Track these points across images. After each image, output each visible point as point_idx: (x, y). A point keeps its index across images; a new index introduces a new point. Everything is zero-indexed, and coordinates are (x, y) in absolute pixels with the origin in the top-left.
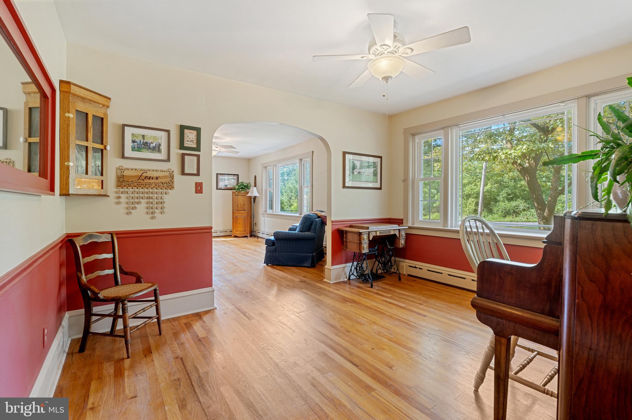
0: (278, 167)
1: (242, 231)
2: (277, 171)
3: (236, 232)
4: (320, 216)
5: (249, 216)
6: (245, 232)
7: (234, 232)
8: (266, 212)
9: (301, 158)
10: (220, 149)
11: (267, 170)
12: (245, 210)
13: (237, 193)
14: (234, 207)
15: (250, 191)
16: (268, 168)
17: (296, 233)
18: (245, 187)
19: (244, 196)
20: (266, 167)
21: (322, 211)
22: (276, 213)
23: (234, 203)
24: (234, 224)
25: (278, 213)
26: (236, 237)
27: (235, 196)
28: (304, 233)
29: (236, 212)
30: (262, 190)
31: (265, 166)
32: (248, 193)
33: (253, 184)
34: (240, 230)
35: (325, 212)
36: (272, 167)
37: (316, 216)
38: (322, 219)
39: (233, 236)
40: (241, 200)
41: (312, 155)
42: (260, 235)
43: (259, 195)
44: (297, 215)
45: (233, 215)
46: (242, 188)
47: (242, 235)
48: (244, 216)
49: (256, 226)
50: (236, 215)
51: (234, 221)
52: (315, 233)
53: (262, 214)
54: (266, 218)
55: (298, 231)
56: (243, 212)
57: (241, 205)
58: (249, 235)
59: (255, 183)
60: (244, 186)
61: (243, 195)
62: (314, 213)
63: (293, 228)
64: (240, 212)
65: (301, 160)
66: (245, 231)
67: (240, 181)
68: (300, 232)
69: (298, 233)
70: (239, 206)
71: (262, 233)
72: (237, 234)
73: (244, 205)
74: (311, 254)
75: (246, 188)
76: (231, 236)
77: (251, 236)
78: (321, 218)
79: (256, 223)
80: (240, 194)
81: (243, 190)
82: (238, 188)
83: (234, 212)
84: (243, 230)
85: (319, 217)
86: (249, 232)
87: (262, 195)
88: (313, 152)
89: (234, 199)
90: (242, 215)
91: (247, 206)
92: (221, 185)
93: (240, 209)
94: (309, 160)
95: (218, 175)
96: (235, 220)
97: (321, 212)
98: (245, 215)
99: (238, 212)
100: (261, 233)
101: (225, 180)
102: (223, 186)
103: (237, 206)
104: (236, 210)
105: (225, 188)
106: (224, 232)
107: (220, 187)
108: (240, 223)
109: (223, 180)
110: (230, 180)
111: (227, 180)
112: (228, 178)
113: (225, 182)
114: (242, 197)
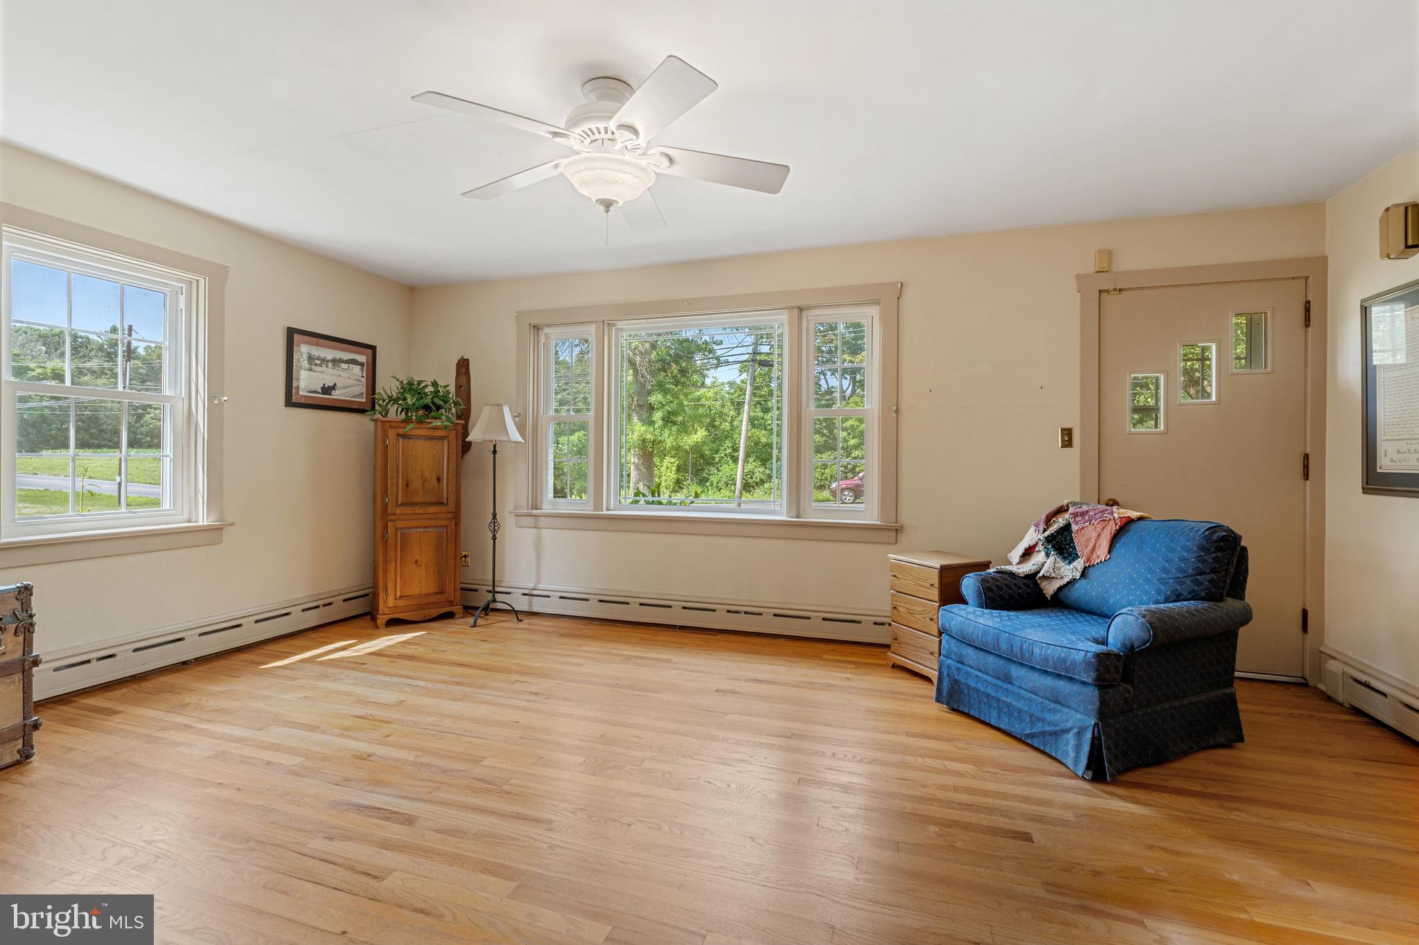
1: (427, 595)
2: (613, 347)
7: (390, 602)
8: (539, 507)
12: (440, 503)
19: (440, 442)
20: (537, 328)
22: (610, 510)
23: (391, 472)
24: (392, 567)
25: (617, 508)
29: (398, 511)
31: (534, 322)
43: (521, 440)
47: (426, 613)
49: (467, 565)
50: (401, 524)
56: (432, 509)
58: (457, 609)
61: (432, 438)
66: (442, 593)
70: (416, 484)
73: (438, 480)
79: (468, 553)
83: (390, 511)
90: (430, 523)
92: (307, 381)
93: (419, 498)
95: (297, 337)
99: (409, 510)
100: (516, 596)
101: (320, 365)
102: (316, 392)
103: (407, 485)
104: (402, 504)
105: (324, 403)
106: (318, 607)
107: (301, 393)
108: (418, 557)
109: (316, 365)
110: (344, 366)
111: (330, 365)
112: (338, 357)
113: (320, 375)
114: (427, 443)
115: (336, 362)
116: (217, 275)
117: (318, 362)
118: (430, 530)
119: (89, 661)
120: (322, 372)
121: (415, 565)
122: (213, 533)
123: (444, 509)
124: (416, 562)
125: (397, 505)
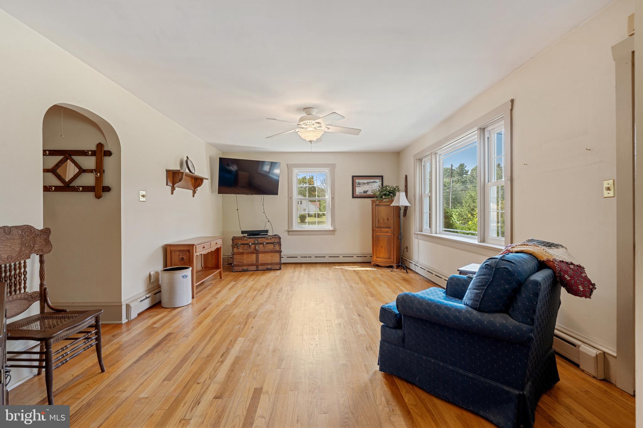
0: (440, 155)
1: (385, 258)
2: (438, 163)
3: (378, 259)
4: (549, 261)
5: (395, 236)
6: (390, 260)
7: (375, 258)
8: (422, 231)
9: (482, 125)
10: (328, 128)
11: (423, 164)
12: (389, 228)
13: (378, 201)
14: (374, 223)
15: (396, 198)
16: (423, 160)
17: (458, 310)
18: (390, 193)
19: (388, 207)
20: (420, 160)
21: (550, 245)
22: (436, 233)
23: (374, 217)
24: (375, 247)
25: (440, 233)
26: (377, 266)
27: (376, 206)
28: (486, 318)
29: (376, 229)
30: (415, 196)
31: (419, 157)
32: (392, 201)
33: (402, 187)
34: (382, 257)
35: (562, 247)
36: (429, 157)
37: (532, 264)
38: (554, 272)
39: (373, 263)
40: (383, 211)
41: (512, 110)
42: (412, 267)
43: (410, 205)
44: (475, 241)
45: (373, 235)
46: (385, 195)
47: (385, 264)
48: (388, 236)
49: (407, 251)
50: (377, 234)
51: (375, 243)
52: (532, 323)
53: (415, 234)
54: (420, 241)
55: (467, 305)
56: (386, 230)
57: (384, 220)
58: (395, 265)
59: (405, 186)
60: (388, 192)
61: (386, 205)
62: (521, 252)
63: (458, 279)
64: (383, 229)
65: (482, 130)
67: (384, 185)
68: (475, 312)
69: (467, 311)
70: (381, 221)
71: (415, 263)
72: (379, 261)
73: (388, 219)
74: (515, 388)
75: (392, 194)
76: (370, 263)
77: (398, 267)
78: (549, 267)
79: (407, 247)
80: (382, 204)
81: (386, 197)
82: (380, 194)
83: (374, 229)
84: (387, 256)
85: (542, 265)
86: (395, 260)
87: (415, 204)
88: (512, 101)
89: (374, 210)
90: (386, 234)
91: (392, 221)
92: (359, 190)
93: (382, 226)
94: (502, 127)
95: (355, 178)
96: (376, 240)
97: (547, 249)
98: (390, 234)
99: (380, 229)
100: (413, 264)
101: (363, 185)
102: (361, 193)
103: (379, 221)
104: (377, 227)
105: (365, 196)
106: (362, 257)
107: (357, 194)
108: (382, 245)
109: (361, 185)
110: (371, 184)
111: (366, 184)
112: (369, 182)
113: (363, 188)
114: (384, 207)
115: (368, 183)
116: (332, 167)
117: (362, 184)
118: (385, 236)
119: (307, 257)
120: (363, 187)
121: (381, 248)
122: (333, 232)
123: (390, 230)
124: (382, 247)
125: (376, 228)
